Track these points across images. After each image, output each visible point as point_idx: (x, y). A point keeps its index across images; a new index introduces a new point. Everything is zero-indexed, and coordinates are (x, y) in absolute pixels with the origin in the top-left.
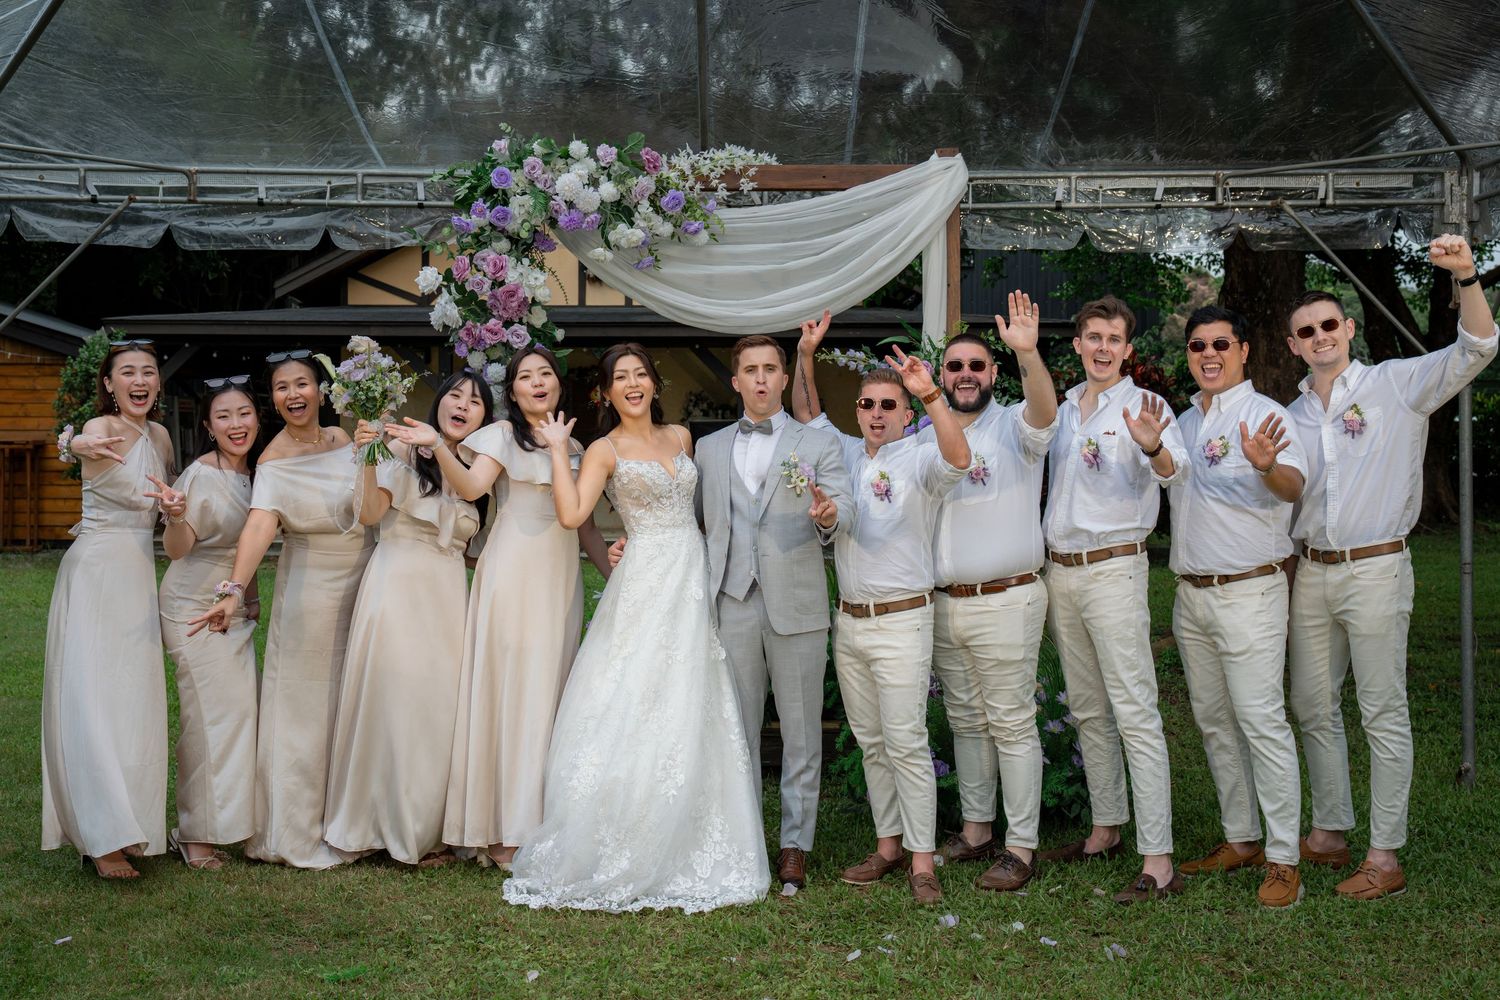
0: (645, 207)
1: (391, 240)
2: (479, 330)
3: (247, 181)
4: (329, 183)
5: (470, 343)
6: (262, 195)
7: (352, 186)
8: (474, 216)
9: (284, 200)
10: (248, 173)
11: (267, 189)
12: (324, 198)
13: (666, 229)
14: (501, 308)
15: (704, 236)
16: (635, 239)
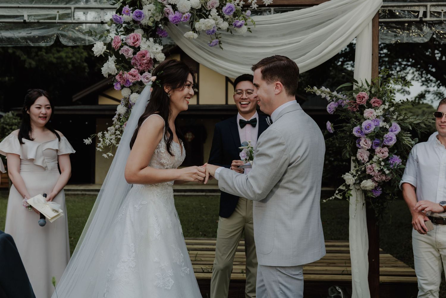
0: (214, 12)
1: (89, 40)
2: (126, 75)
3: (19, 12)
4: (58, 12)
5: (121, 82)
6: (26, 18)
7: (68, 14)
8: (124, 15)
9: (36, 21)
10: (19, 7)
11: (28, 16)
12: (55, 19)
13: (225, 25)
14: (138, 64)
15: (244, 29)
16: (209, 24)
